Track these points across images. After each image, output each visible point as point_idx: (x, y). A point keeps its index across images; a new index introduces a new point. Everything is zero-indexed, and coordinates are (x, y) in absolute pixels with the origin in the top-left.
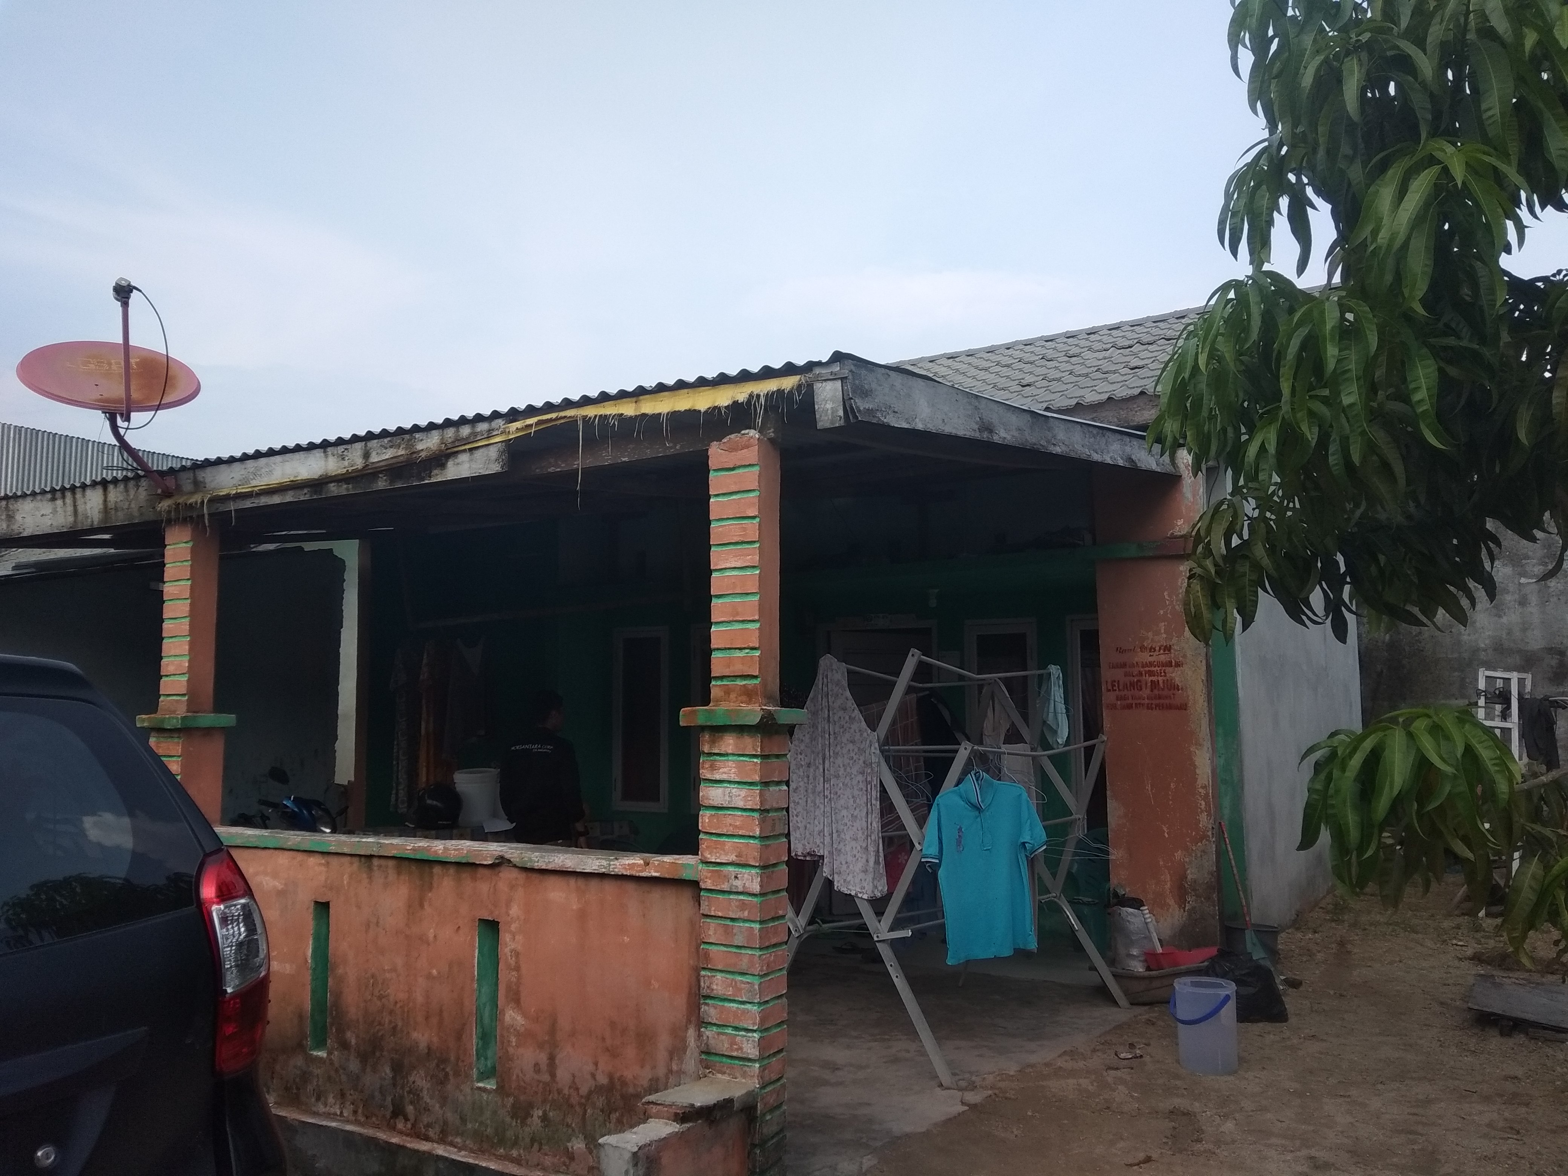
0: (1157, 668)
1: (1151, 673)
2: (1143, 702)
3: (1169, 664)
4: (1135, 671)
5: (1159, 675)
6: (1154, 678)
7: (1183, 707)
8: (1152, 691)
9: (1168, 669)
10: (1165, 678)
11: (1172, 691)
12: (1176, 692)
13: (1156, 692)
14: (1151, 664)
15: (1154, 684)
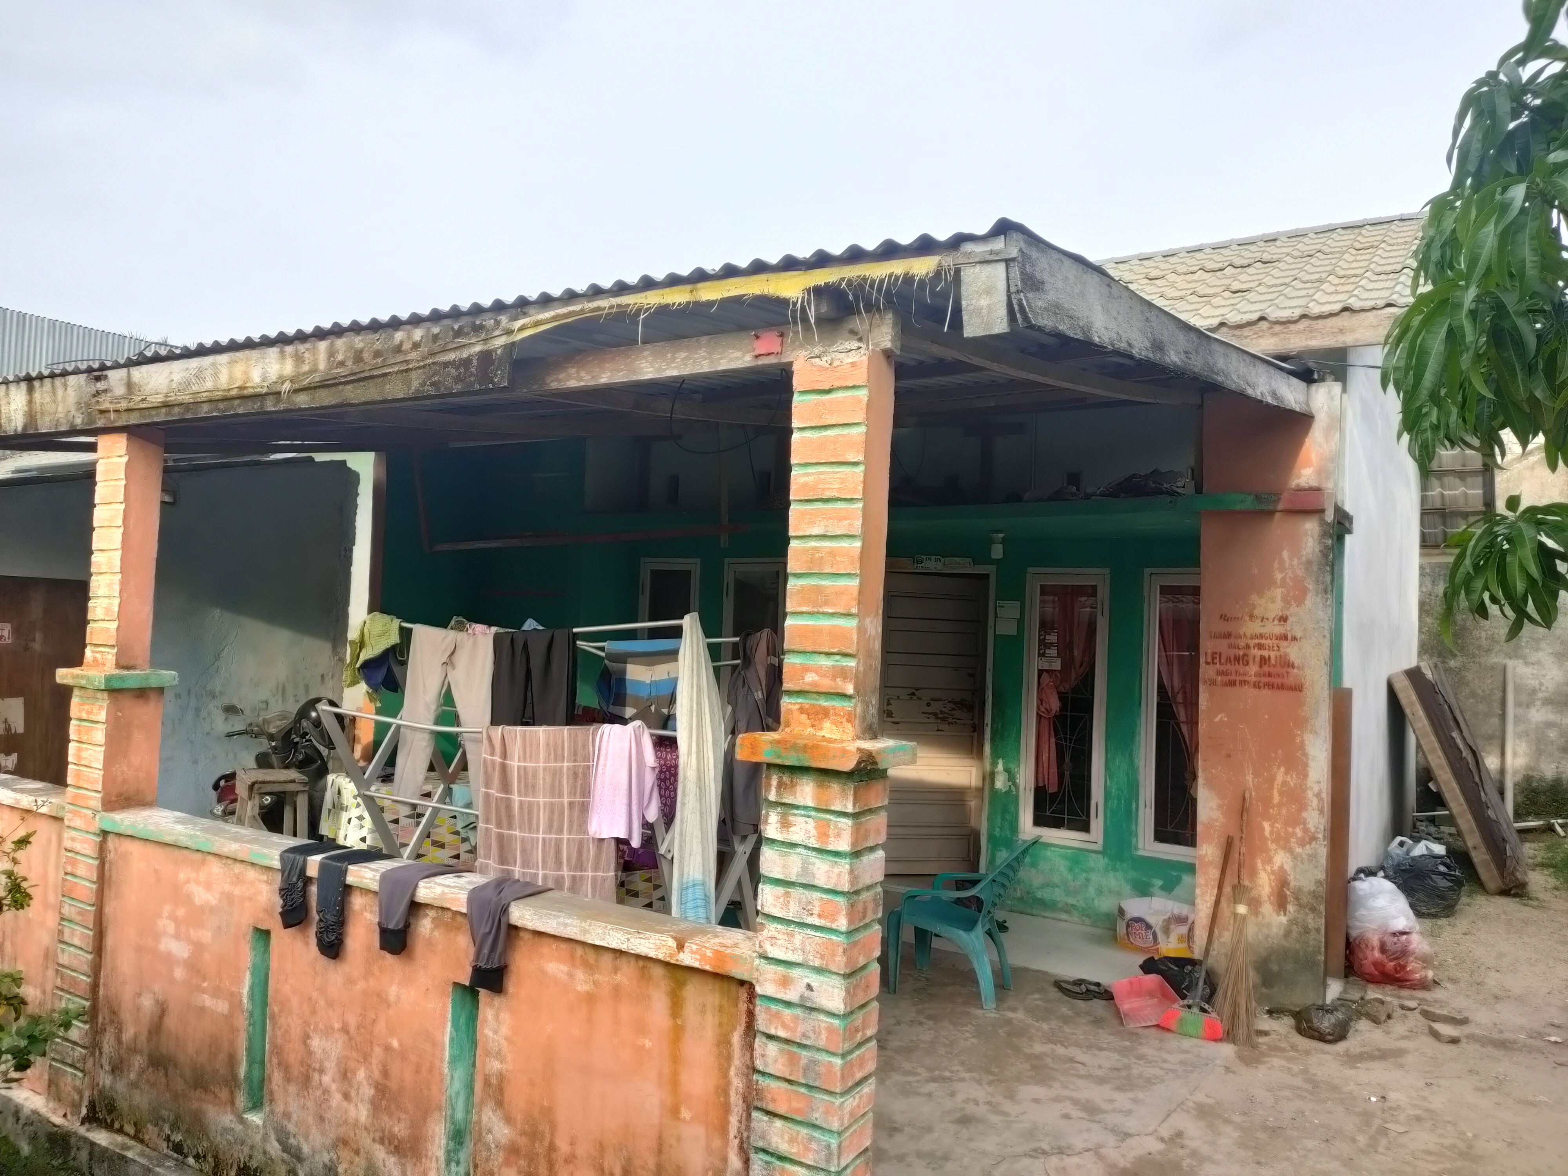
0: (1269, 641)
1: (1260, 647)
2: (1247, 678)
3: (1285, 637)
4: (1242, 643)
5: (1271, 648)
6: (1265, 653)
7: (1298, 688)
8: (1261, 667)
9: (1283, 644)
10: (1278, 654)
11: (1285, 669)
12: (1290, 670)
13: (1266, 669)
14: (1261, 636)
15: (1264, 661)
